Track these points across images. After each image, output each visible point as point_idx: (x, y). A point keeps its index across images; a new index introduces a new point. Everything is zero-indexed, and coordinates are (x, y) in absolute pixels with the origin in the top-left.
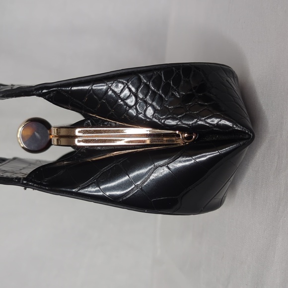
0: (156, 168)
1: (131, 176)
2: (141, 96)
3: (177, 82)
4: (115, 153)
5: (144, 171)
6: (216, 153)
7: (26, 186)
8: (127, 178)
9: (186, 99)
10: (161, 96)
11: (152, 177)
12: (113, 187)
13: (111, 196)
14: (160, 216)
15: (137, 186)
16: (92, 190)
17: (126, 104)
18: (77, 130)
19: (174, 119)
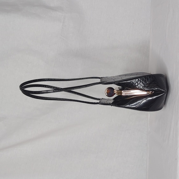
0: (143, 100)
1: (137, 102)
2: (139, 83)
3: (148, 79)
4: (133, 97)
5: (140, 101)
6: (157, 96)
7: (112, 105)
8: (136, 103)
9: (150, 84)
10: (144, 83)
11: (142, 103)
12: (133, 105)
13: (133, 107)
14: (149, 112)
15: (139, 105)
16: (128, 106)
17: (135, 85)
18: (123, 91)
19: (147, 88)
